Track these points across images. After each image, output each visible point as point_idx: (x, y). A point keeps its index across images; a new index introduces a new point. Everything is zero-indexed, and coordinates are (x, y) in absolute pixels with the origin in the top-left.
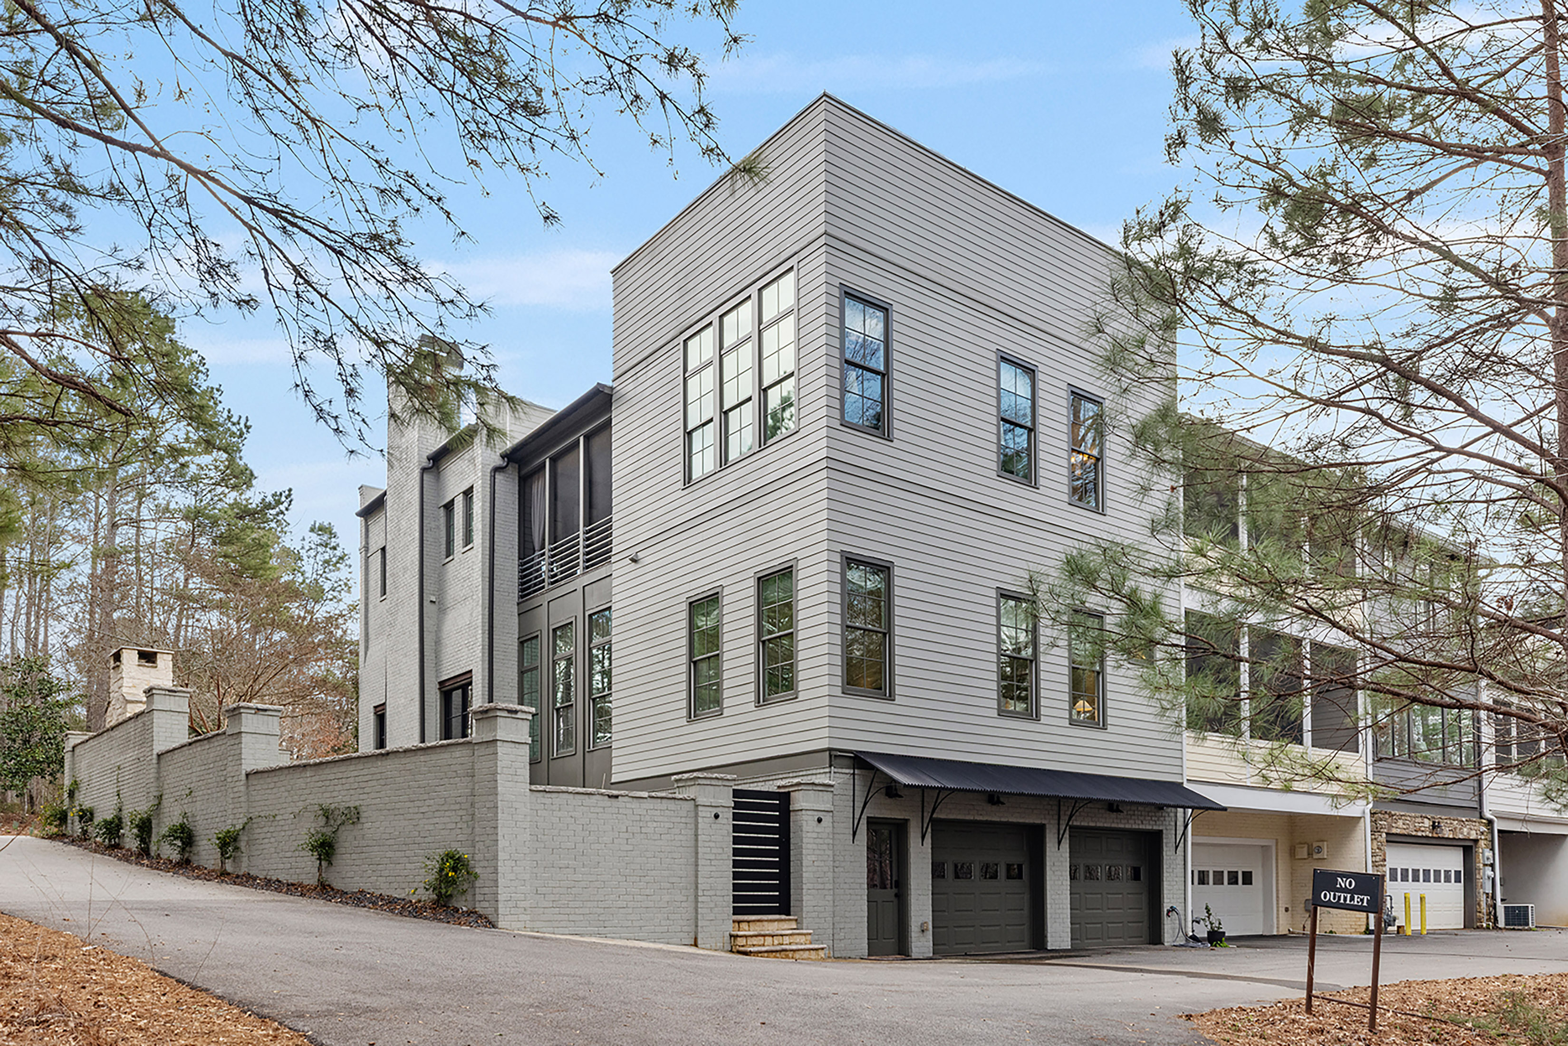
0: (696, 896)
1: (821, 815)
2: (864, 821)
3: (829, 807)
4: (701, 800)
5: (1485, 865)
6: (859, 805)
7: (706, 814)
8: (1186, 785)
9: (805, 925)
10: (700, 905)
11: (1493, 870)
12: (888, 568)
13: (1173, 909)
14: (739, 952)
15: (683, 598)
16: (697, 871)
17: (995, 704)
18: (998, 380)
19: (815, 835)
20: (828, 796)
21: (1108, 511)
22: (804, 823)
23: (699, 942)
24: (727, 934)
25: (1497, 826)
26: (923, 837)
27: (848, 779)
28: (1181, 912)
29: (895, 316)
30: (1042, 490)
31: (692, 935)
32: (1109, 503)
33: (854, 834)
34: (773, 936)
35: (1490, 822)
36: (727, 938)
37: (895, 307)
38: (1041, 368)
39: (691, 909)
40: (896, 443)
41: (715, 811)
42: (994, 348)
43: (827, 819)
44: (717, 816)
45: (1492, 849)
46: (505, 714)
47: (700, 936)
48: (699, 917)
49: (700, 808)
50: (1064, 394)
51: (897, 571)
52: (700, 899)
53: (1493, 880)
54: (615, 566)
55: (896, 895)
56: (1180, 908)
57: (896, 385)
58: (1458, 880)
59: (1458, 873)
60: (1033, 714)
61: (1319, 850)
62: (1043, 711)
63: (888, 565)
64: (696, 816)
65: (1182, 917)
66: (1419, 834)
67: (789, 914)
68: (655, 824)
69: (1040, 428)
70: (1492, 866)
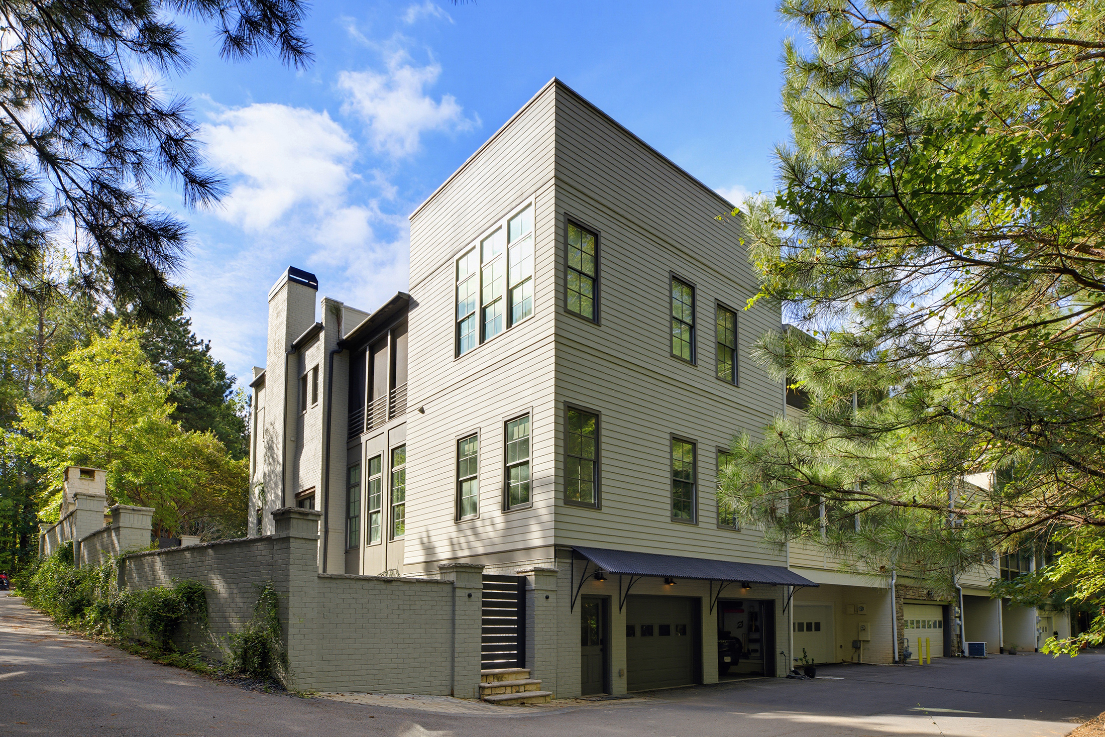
0: (453, 657)
1: (547, 593)
2: (579, 598)
3: (554, 588)
4: (457, 584)
5: (956, 617)
6: (576, 586)
7: (461, 594)
8: (789, 569)
9: (536, 676)
10: (456, 664)
11: (960, 620)
12: (598, 415)
13: (782, 653)
14: (486, 701)
15: (453, 436)
16: (453, 638)
17: (669, 514)
18: (671, 292)
19: (544, 609)
20: (553, 580)
21: (741, 385)
22: (536, 599)
23: (455, 693)
24: (477, 686)
25: (962, 593)
26: (620, 609)
27: (568, 567)
28: (787, 655)
29: (602, 240)
30: (699, 368)
31: (449, 687)
32: (741, 380)
33: (572, 607)
34: (512, 686)
35: (959, 590)
36: (477, 689)
37: (603, 234)
38: (698, 286)
39: (449, 668)
40: (602, 328)
41: (468, 592)
42: (668, 269)
43: (552, 597)
44: (470, 596)
45: (960, 607)
46: (297, 516)
47: (456, 688)
48: (456, 673)
49: (457, 590)
50: (713, 305)
51: (603, 418)
52: (456, 660)
53: (961, 626)
54: (409, 416)
55: (601, 650)
56: (786, 653)
57: (603, 287)
58: (940, 627)
59: (940, 622)
60: (693, 520)
61: (862, 609)
62: (701, 519)
63: (597, 413)
64: (454, 596)
65: (787, 658)
66: (921, 598)
67: (524, 667)
68: (422, 603)
69: (698, 327)
70: (960, 617)
